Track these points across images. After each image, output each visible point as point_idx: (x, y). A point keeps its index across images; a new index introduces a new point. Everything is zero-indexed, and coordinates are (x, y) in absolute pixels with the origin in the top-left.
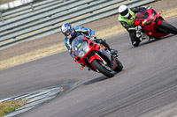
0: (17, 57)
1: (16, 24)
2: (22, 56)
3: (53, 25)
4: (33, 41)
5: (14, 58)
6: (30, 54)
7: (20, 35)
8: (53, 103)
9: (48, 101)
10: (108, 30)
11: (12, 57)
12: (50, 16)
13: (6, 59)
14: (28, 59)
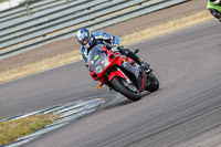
0: (48, 60)
1: (46, 19)
2: (53, 59)
3: (92, 20)
4: (67, 40)
5: (43, 62)
6: (63, 56)
7: (52, 32)
8: (92, 118)
9: (86, 115)
10: (161, 27)
11: (41, 60)
12: (89, 8)
13: (33, 62)
14: (62, 63)
